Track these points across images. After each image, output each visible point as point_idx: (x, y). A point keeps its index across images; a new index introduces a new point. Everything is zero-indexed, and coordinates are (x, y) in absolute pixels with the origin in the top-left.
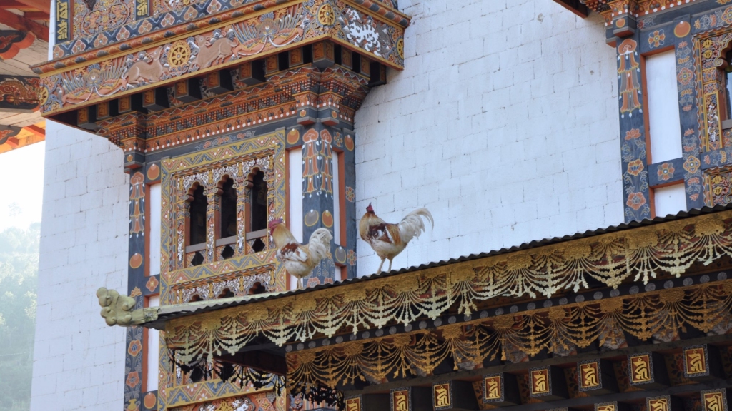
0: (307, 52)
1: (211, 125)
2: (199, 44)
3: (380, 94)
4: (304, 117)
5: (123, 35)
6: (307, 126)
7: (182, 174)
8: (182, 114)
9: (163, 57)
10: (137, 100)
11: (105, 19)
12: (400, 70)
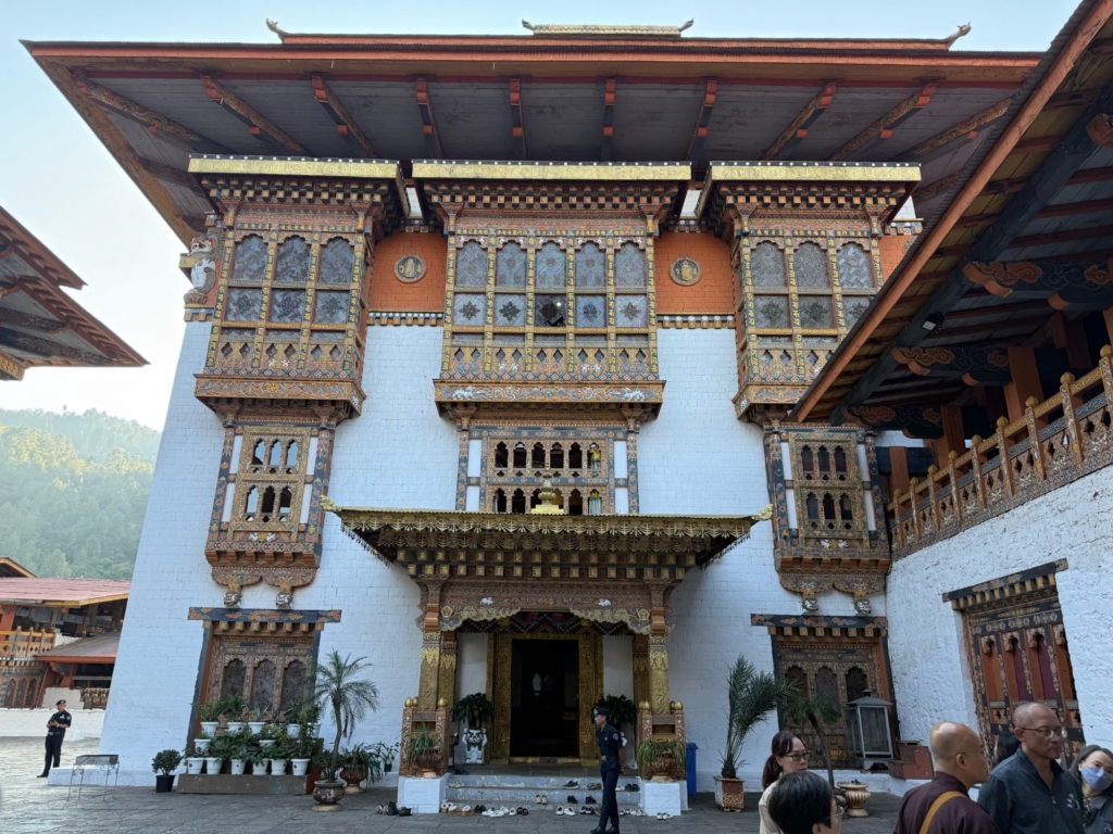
0: (333, 402)
1: (273, 418)
2: (285, 386)
3: (349, 421)
4: (323, 425)
5: (243, 372)
6: (323, 429)
7: (254, 434)
8: (261, 410)
9: (265, 387)
10: (242, 401)
11: (233, 363)
12: (359, 415)
